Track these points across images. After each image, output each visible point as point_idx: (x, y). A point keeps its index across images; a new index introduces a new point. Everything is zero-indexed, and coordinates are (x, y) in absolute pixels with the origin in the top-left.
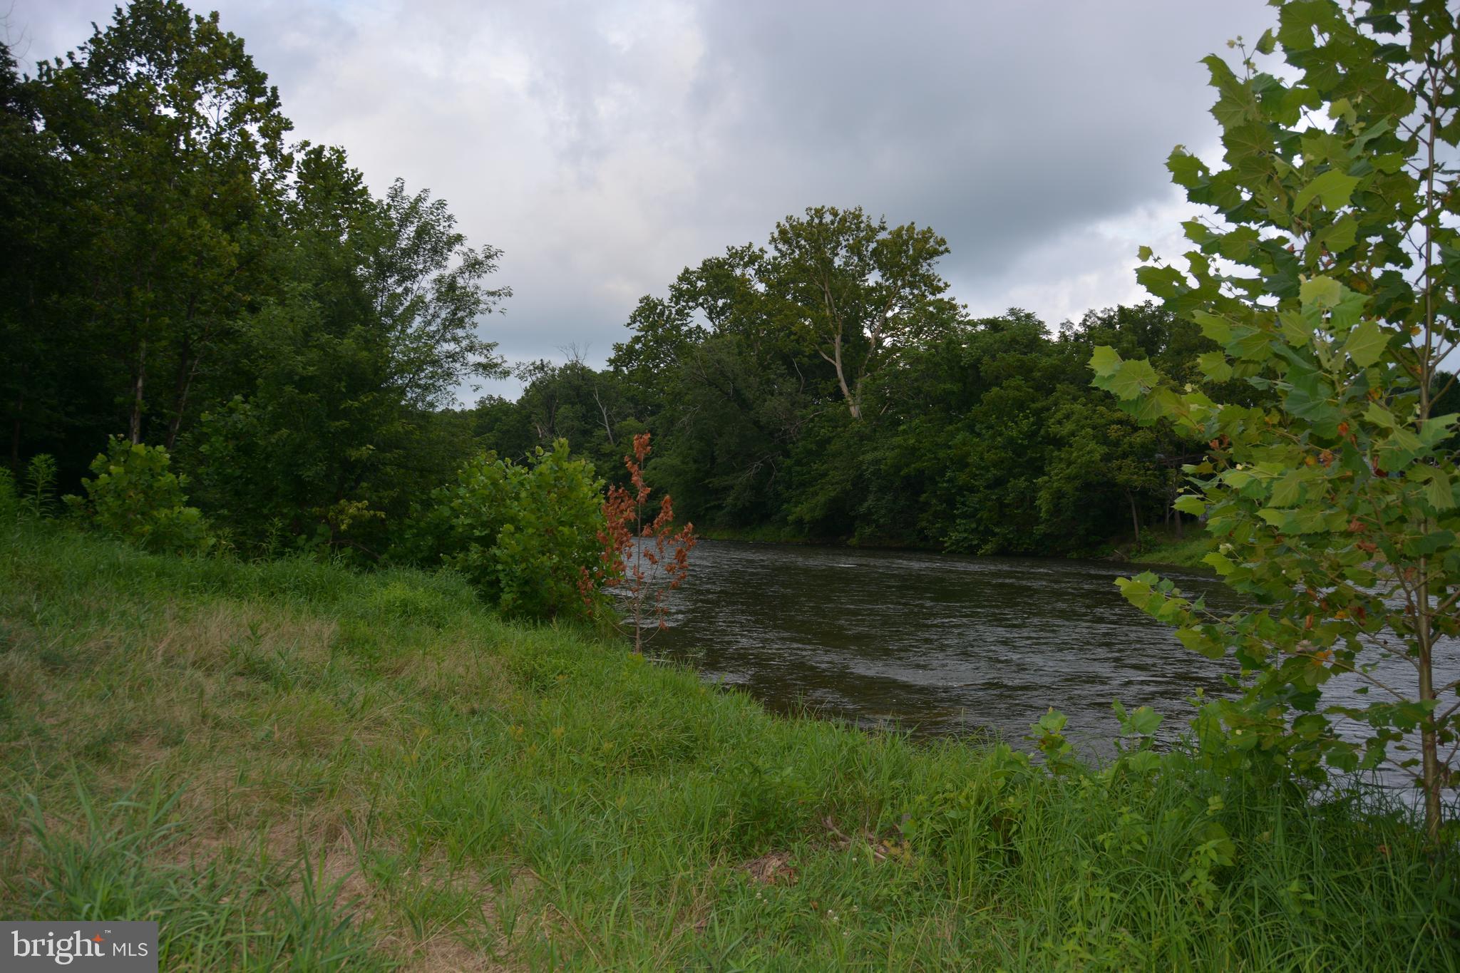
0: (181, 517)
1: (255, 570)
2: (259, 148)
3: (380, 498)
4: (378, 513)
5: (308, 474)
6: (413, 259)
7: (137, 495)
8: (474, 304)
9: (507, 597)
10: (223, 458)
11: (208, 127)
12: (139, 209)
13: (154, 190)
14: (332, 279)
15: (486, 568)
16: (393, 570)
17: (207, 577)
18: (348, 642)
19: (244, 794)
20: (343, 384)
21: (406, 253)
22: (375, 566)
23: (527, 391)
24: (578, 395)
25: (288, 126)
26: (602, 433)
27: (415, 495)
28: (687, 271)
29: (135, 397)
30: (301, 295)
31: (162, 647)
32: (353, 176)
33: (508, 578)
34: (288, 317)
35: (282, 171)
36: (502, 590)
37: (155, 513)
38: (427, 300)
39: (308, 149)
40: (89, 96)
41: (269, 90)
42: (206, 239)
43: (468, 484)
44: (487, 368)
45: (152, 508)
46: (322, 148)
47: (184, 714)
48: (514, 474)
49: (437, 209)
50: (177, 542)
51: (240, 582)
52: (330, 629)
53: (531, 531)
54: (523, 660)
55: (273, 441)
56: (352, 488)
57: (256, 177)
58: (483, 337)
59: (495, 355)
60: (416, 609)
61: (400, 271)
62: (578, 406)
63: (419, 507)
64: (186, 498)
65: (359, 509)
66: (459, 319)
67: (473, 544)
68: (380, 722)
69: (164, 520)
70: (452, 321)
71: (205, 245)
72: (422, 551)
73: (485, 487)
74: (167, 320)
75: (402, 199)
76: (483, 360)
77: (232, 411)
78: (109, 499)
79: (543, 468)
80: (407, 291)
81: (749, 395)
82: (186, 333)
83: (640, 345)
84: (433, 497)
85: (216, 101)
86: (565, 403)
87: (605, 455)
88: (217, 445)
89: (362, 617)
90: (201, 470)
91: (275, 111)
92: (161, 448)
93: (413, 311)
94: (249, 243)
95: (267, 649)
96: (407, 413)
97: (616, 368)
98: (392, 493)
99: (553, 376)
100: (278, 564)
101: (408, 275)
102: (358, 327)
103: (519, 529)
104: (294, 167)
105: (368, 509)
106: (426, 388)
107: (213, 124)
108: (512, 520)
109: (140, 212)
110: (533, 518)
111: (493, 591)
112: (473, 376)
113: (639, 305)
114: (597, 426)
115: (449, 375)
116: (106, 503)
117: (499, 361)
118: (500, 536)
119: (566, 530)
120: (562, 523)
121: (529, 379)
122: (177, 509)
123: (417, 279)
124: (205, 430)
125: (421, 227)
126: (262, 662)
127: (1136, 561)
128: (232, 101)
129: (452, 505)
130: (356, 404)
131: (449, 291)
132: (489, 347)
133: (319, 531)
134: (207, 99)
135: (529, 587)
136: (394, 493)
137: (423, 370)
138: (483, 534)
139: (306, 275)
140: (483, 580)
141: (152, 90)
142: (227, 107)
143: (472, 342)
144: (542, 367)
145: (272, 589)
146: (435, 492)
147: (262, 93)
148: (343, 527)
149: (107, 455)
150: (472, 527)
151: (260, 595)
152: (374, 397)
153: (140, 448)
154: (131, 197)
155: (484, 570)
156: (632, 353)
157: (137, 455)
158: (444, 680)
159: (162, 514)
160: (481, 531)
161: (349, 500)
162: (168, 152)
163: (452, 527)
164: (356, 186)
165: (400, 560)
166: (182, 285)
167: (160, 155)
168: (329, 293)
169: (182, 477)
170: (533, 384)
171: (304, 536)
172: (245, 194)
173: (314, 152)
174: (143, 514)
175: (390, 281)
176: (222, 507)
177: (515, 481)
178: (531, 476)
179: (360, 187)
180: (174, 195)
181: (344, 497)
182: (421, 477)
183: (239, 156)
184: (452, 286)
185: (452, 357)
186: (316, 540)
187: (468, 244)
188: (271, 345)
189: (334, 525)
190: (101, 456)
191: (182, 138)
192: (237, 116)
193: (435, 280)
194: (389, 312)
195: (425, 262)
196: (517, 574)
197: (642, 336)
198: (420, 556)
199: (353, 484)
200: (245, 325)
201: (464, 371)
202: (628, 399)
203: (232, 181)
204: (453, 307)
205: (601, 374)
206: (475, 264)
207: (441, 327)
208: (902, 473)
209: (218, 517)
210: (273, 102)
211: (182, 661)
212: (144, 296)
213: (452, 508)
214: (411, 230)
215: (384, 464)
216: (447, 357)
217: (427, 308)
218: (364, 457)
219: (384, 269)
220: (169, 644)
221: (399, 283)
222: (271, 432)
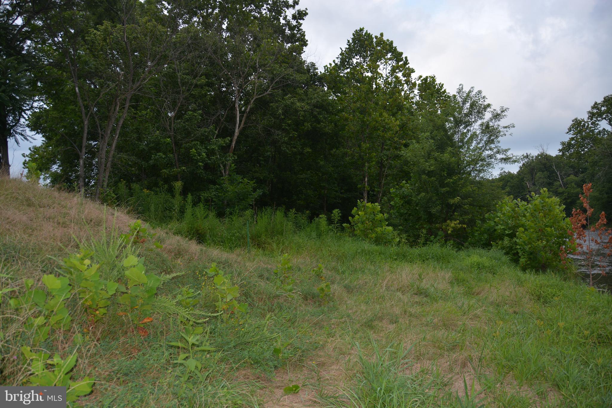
0: (386, 230)
1: (416, 251)
2: (403, 82)
3: (463, 219)
4: (464, 226)
5: (434, 211)
6: (470, 117)
7: (369, 222)
8: (498, 133)
9: (522, 260)
10: (399, 206)
11: (383, 77)
12: (361, 113)
13: (366, 105)
14: (437, 130)
15: (512, 248)
16: (471, 249)
17: (398, 254)
18: (457, 281)
19: (425, 345)
20: (445, 172)
21: (467, 115)
22: (463, 248)
23: (521, 168)
24: (545, 167)
25: (413, 71)
26: (558, 183)
27: (477, 217)
28: (596, 103)
29: (365, 185)
30: (426, 138)
31: (385, 283)
32: (439, 86)
33: (522, 252)
34: (421, 147)
35: (412, 89)
36: (520, 257)
37: (376, 229)
38: (477, 134)
39: (421, 79)
40: (341, 74)
41: (404, 59)
42: (386, 121)
43: (501, 211)
44: (506, 160)
45: (375, 227)
46: (427, 77)
47: (397, 311)
48: (522, 206)
49: (478, 94)
50: (385, 241)
51: (411, 256)
52: (448, 275)
53: (532, 230)
54: (535, 289)
55: (419, 198)
56: (451, 215)
57: (403, 93)
58: (503, 147)
59: (509, 153)
60: (484, 266)
61: (464, 123)
62: (545, 172)
63: (480, 222)
64: (387, 223)
65: (455, 224)
66: (491, 140)
67: (505, 237)
68: (477, 317)
69: (379, 232)
70: (489, 141)
71: (386, 123)
72: (482, 241)
73: (509, 212)
74: (375, 154)
75: (463, 92)
76: (504, 156)
77: (402, 187)
78: (359, 225)
79: (537, 202)
80: (468, 131)
82: (381, 158)
83: (574, 141)
84: (486, 217)
85: (385, 67)
86: (539, 171)
87: (560, 193)
88: (397, 201)
89: (461, 270)
90: (392, 211)
91: (407, 66)
92: (377, 204)
93: (472, 139)
94: (402, 120)
95: (425, 284)
96: (473, 182)
97: (563, 153)
98: (468, 217)
99: (533, 160)
100: (424, 248)
101: (468, 124)
102: (450, 149)
103: (526, 230)
104: (417, 87)
105: (459, 224)
106: (480, 171)
107: (384, 76)
108: (523, 226)
109: (361, 114)
110: (533, 225)
111: (516, 257)
112: (500, 164)
113: (572, 123)
114: (555, 180)
115: (489, 164)
116: (358, 226)
117: (511, 156)
118: (518, 233)
119: (549, 229)
120: (547, 226)
121: (522, 162)
122: (384, 228)
123: (472, 125)
124: (392, 195)
125: (472, 103)
126: (423, 289)
128: (391, 66)
129: (495, 220)
130: (451, 180)
131: (487, 129)
132: (506, 151)
133: (439, 234)
134: (381, 67)
135: (532, 255)
136: (469, 217)
137: (478, 164)
138: (510, 232)
139: (427, 130)
140: (511, 253)
141: (362, 68)
142: (389, 68)
143: (498, 149)
144: (527, 156)
145: (424, 259)
146: (487, 216)
147: (402, 60)
148: (449, 232)
149: (358, 208)
150: (505, 230)
151: (419, 261)
152: (458, 177)
153: (369, 205)
154: (358, 109)
155: (511, 248)
156: (570, 146)
157: (368, 207)
158: (500, 298)
159: (379, 229)
160: (508, 231)
161: (451, 220)
162: (370, 90)
163: (495, 230)
164: (441, 90)
165: (474, 245)
166: (378, 139)
167: (367, 91)
168: (436, 136)
169: (385, 215)
170: (524, 164)
171: (433, 236)
172: (400, 101)
173: (424, 79)
174: (371, 230)
175: (461, 127)
176: (400, 225)
177: (523, 208)
178: (530, 205)
179: (443, 90)
180: (373, 105)
181: (448, 219)
182: (480, 209)
183: (395, 87)
184: (488, 126)
185: (490, 156)
186: (438, 238)
187: (493, 107)
188: (415, 160)
189: (445, 231)
190: (355, 208)
191: (374, 83)
192: (393, 71)
193: (480, 125)
194: (462, 141)
195: (475, 118)
196: (527, 250)
197: (575, 137)
198: (482, 243)
199: (452, 214)
200: (405, 153)
201: (496, 162)
202: (570, 167)
203: (394, 97)
204: (489, 135)
205: (555, 157)
206: (497, 116)
207: (484, 145)
209: (399, 230)
210: (406, 63)
211: (393, 288)
212: (365, 145)
213: (495, 222)
214: (468, 105)
215: (465, 205)
216: (488, 157)
217: (477, 136)
218: (456, 202)
219: (458, 123)
220: (388, 282)
221: (465, 128)
222: (418, 195)
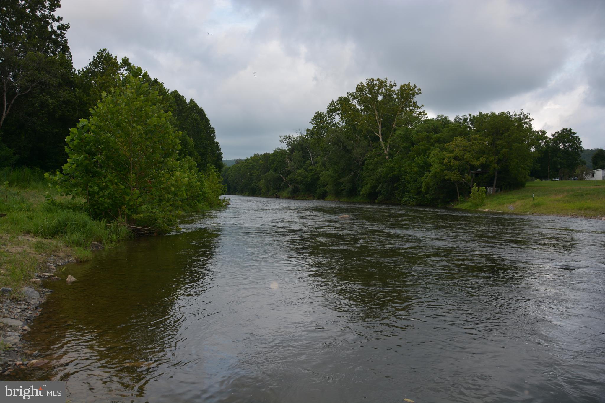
24: (301, 148)
28: (333, 102)
62: (301, 152)
81: (350, 148)
83: (316, 130)
86: (297, 151)
87: (310, 170)
99: (294, 141)
113: (315, 115)
114: (308, 159)
127: (455, 207)
144: (289, 137)
156: (313, 132)
197: (316, 126)
208: (388, 176)
